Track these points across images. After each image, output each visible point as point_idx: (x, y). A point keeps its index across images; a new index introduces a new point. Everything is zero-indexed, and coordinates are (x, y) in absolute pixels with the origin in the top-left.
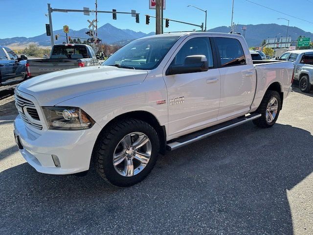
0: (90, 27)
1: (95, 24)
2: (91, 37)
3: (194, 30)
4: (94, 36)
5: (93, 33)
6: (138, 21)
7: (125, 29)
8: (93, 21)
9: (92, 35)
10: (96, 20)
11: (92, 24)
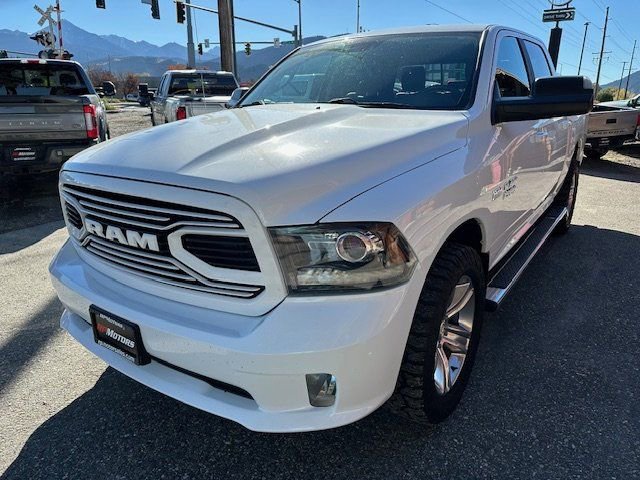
0: (41, 23)
1: (54, 16)
2: (48, 49)
3: (277, 40)
4: (56, 46)
5: (51, 39)
6: (156, 14)
7: (108, 34)
8: (50, 9)
9: (49, 43)
10: (58, 8)
11: (46, 16)
